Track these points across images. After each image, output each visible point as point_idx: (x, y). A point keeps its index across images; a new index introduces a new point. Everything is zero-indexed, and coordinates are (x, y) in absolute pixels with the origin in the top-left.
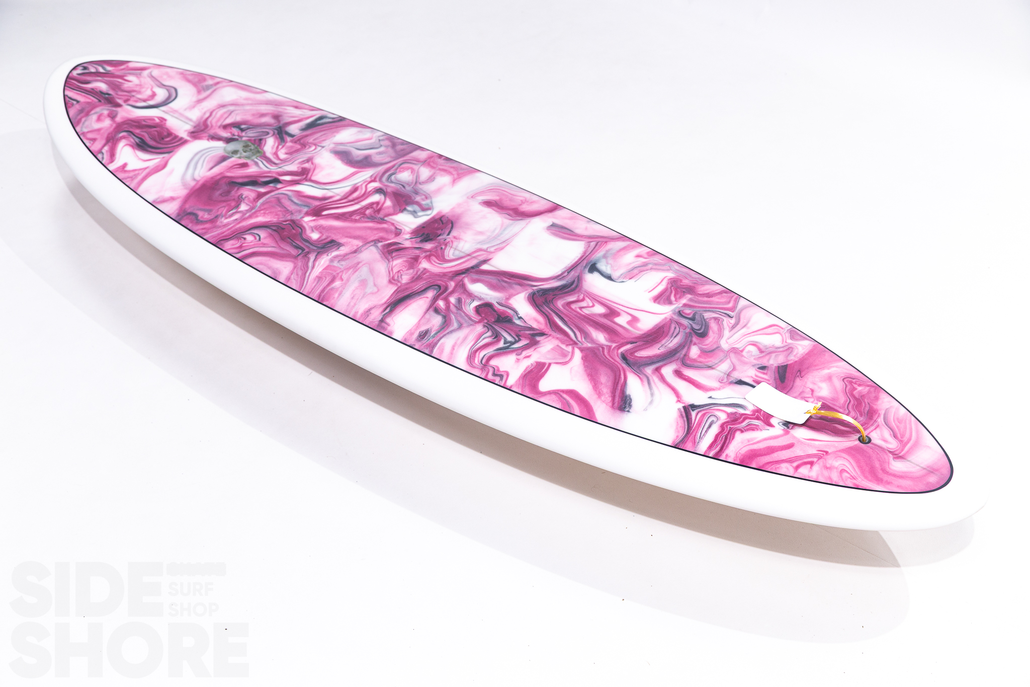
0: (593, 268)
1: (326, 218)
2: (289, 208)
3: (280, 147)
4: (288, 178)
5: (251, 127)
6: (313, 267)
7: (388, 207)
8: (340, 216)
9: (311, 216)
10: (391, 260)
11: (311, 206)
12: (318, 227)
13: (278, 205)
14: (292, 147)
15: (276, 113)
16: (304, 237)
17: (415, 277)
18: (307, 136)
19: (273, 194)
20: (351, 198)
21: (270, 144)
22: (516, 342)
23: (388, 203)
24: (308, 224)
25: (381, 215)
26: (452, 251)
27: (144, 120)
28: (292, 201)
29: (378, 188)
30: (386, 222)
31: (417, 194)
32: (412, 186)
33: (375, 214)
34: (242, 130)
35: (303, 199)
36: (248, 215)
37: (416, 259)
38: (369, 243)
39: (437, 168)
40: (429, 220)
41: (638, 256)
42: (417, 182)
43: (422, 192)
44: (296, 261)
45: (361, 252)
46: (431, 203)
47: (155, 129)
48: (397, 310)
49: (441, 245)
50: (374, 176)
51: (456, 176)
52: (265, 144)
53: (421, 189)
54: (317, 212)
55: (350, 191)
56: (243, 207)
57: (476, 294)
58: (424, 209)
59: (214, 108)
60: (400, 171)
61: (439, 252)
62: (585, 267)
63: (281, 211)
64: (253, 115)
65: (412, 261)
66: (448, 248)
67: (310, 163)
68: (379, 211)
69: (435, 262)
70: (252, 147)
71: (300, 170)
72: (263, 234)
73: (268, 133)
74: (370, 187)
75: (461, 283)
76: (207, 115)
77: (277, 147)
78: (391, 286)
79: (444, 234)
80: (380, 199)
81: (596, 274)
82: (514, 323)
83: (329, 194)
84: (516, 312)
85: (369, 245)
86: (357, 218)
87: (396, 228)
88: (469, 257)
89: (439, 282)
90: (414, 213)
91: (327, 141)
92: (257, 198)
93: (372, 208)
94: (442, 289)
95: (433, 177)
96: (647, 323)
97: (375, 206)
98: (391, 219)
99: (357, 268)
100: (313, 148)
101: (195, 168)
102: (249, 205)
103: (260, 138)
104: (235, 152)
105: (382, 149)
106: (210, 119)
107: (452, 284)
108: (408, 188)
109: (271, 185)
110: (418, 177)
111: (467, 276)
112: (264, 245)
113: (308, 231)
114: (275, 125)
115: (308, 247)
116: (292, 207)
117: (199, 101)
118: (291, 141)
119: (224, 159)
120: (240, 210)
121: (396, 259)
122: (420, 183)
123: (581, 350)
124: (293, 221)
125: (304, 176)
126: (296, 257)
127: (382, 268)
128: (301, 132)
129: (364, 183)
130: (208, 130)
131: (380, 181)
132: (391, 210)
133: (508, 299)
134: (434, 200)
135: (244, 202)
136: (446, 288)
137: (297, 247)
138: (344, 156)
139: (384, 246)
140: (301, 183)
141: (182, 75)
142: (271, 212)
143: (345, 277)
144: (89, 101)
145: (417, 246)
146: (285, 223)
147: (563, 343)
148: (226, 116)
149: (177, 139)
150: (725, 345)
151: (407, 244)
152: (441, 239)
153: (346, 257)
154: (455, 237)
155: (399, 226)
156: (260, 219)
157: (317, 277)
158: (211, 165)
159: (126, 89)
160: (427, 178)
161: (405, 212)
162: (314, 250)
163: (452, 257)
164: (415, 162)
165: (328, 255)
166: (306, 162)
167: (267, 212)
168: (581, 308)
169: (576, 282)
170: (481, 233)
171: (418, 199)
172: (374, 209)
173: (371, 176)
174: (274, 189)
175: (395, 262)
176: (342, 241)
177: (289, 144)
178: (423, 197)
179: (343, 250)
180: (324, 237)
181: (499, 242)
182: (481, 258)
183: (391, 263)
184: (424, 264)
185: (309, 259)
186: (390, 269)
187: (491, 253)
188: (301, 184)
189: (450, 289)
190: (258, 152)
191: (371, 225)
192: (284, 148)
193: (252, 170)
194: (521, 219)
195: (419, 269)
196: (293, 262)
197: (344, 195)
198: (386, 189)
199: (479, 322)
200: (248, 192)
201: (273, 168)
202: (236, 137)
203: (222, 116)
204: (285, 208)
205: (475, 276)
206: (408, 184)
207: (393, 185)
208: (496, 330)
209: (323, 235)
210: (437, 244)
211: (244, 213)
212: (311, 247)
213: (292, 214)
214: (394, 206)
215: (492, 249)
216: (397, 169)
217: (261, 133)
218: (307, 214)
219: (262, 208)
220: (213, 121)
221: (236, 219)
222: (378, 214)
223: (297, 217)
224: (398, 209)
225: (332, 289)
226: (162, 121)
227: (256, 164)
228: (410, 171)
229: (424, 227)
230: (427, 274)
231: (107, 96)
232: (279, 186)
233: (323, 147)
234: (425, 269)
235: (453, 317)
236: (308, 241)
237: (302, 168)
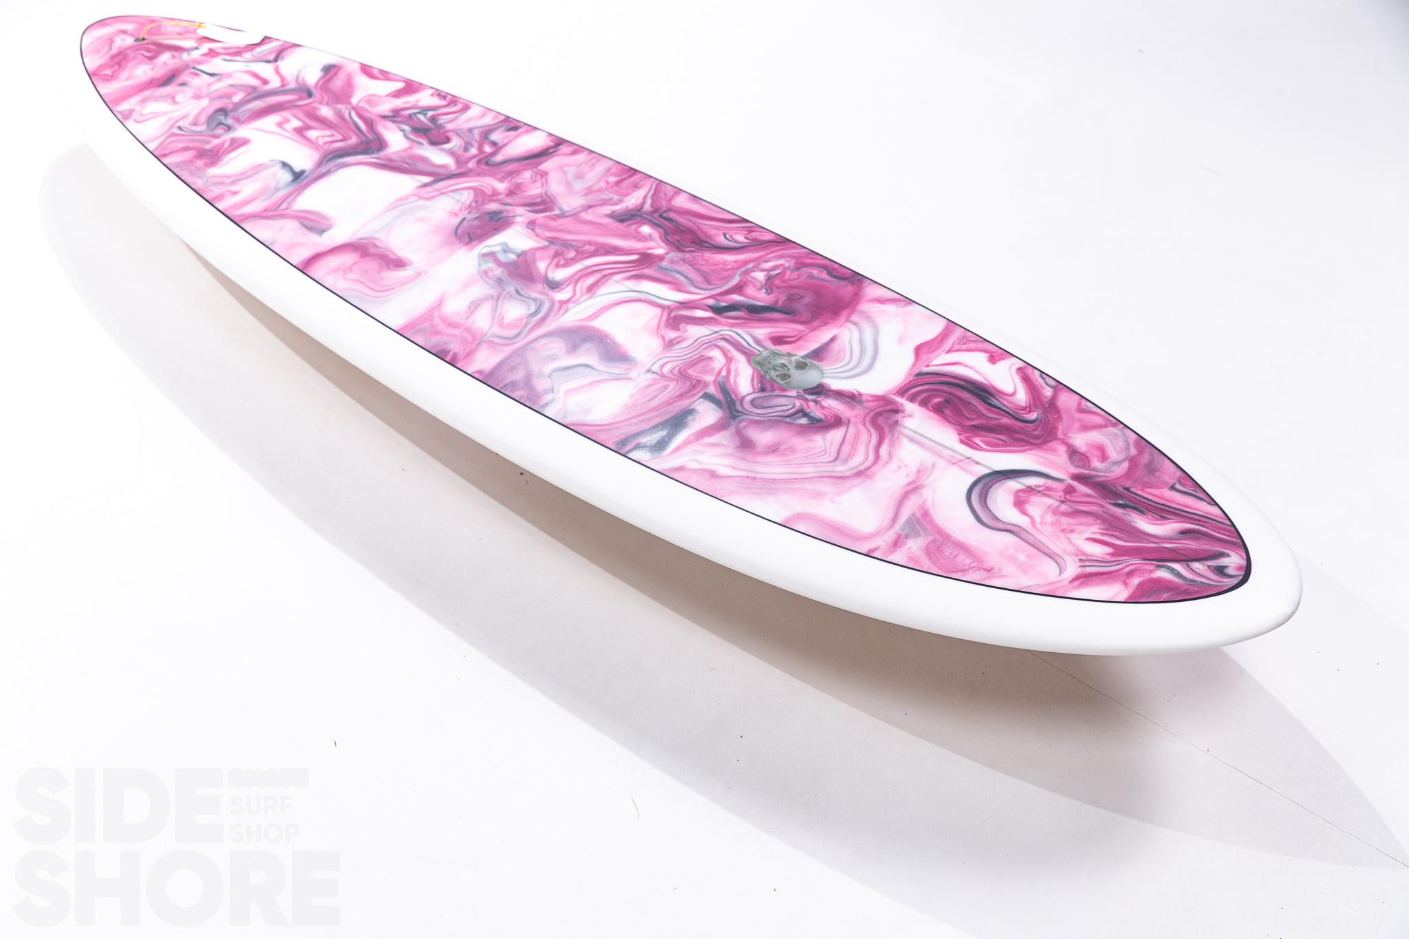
0: (297, 176)
1: (632, 250)
2: (690, 268)
3: (724, 373)
4: (700, 313)
5: (788, 420)
6: (645, 197)
7: (543, 259)
8: (612, 250)
9: (654, 255)
10: (543, 194)
11: (657, 268)
12: (643, 240)
13: (707, 273)
14: (704, 372)
15: (749, 457)
16: (660, 230)
17: (514, 175)
18: (681, 396)
19: (719, 291)
20: (598, 276)
21: (744, 381)
22: (414, 114)
23: (542, 266)
24: (658, 244)
25: (553, 248)
26: (463, 199)
27: (1005, 444)
28: (686, 277)
29: (556, 290)
30: (547, 239)
31: (499, 279)
32: (505, 292)
33: (562, 251)
34: (803, 413)
35: (669, 279)
36: (750, 266)
37: (511, 193)
38: (572, 215)
39: (462, 328)
40: (487, 238)
41: (236, 193)
42: (497, 299)
43: (492, 282)
44: (669, 206)
45: (582, 206)
46: (480, 265)
47: (974, 423)
48: (540, 149)
49: (477, 206)
50: (562, 311)
51: (436, 314)
52: (752, 380)
53: (492, 287)
54: (646, 259)
55: (599, 287)
56: (760, 276)
57: (445, 154)
58: (492, 255)
59: (875, 468)
60: (521, 320)
61: (480, 199)
62: (307, 177)
63: (701, 265)
64: (792, 450)
65: (515, 191)
66: (468, 202)
67: (667, 339)
68: (557, 254)
69: (487, 188)
70: (773, 374)
71: (682, 326)
72: (721, 240)
73: (752, 402)
74: (568, 292)
75: (460, 165)
76: (884, 450)
77: (729, 372)
78: (546, 170)
79: (470, 220)
80: (553, 272)
81: (297, 168)
82: (410, 126)
83: (631, 284)
84: (406, 136)
85: (571, 213)
86: (587, 247)
87: (533, 230)
88: (444, 191)
89: (486, 167)
90: (506, 249)
91: (644, 384)
92: (742, 286)
93: (566, 260)
94: (484, 161)
95: (471, 309)
96: (270, 121)
97: (562, 262)
98: (539, 243)
99: (587, 190)
100: (666, 370)
101: (861, 341)
102: (752, 278)
103: (766, 394)
104: (801, 366)
105: (548, 368)
106: (874, 440)
107: (471, 165)
108: (511, 289)
109: (724, 304)
110: (494, 309)
111: (452, 171)
112: (717, 228)
113: (656, 235)
114: (744, 424)
115: (654, 218)
116: (685, 268)
117: (913, 488)
118: (706, 385)
119: (819, 354)
120: (765, 273)
121: (537, 195)
122: (492, 297)
123: (350, 103)
124: (680, 250)
125: (673, 315)
126: (669, 210)
127: (555, 187)
128: (692, 407)
129: (578, 300)
130: (868, 414)
131: (553, 303)
132: (539, 254)
133: (410, 148)
134: (475, 269)
135: (761, 282)
136: (479, 162)
137: (669, 220)
138: (614, 354)
139: (551, 210)
140: (678, 304)
141: (986, 566)
142: (715, 265)
143: (603, 184)
144: (1149, 490)
145: (507, 207)
146: (692, 249)
147: (366, 110)
148: (846, 448)
149: (919, 399)
150: (205, 102)
151: (520, 210)
152: (476, 213)
153: (602, 202)
154: (456, 215)
155: (528, 233)
156: (730, 258)
157: (639, 188)
158: (835, 346)
159: (1089, 520)
160: (480, 307)
161: (519, 251)
162: (646, 214)
163: (465, 193)
164: (496, 340)
165: (627, 207)
166: (675, 342)
167: (721, 266)
168: (333, 135)
169: (326, 160)
170: (421, 220)
171: (498, 271)
172: (563, 257)
173: (566, 311)
174: (718, 297)
175: (538, 191)
176: (607, 221)
177: (709, 378)
178: (490, 274)
179: (607, 210)
180: (633, 227)
181: (401, 208)
182: (429, 189)
183: (543, 191)
184: (501, 187)
185: (652, 205)
186: (545, 185)
187: (414, 195)
188: (677, 302)
189: (474, 161)
190: (760, 364)
191: (568, 237)
192: (717, 370)
193: (762, 332)
194: (362, 239)
195: (508, 182)
196: (672, 206)
197: (607, 281)
198: (544, 288)
199: (448, 131)
200: (761, 297)
201: (727, 332)
202: (810, 397)
203: (854, 448)
204: (695, 269)
205: (442, 171)
206: (511, 296)
207: (534, 295)
208: (434, 125)
209: (635, 230)
210: (482, 208)
211: (757, 268)
212: (650, 218)
213: (683, 260)
214: (534, 261)
215: (412, 199)
216: (527, 324)
217: (766, 404)
218: (661, 258)
219: (730, 272)
220: (868, 437)
221: (766, 262)
222: (557, 251)
223: (674, 255)
224: (529, 257)
225: (619, 176)
226: (969, 439)
227: (758, 342)
228: (506, 321)
229: (496, 229)
230: (499, 177)
231: (1120, 502)
232: (711, 302)
233: (649, 371)
234: (502, 182)
235: (477, 137)
236: (654, 225)
237: (679, 330)
